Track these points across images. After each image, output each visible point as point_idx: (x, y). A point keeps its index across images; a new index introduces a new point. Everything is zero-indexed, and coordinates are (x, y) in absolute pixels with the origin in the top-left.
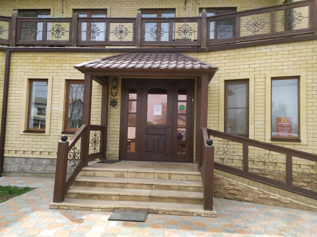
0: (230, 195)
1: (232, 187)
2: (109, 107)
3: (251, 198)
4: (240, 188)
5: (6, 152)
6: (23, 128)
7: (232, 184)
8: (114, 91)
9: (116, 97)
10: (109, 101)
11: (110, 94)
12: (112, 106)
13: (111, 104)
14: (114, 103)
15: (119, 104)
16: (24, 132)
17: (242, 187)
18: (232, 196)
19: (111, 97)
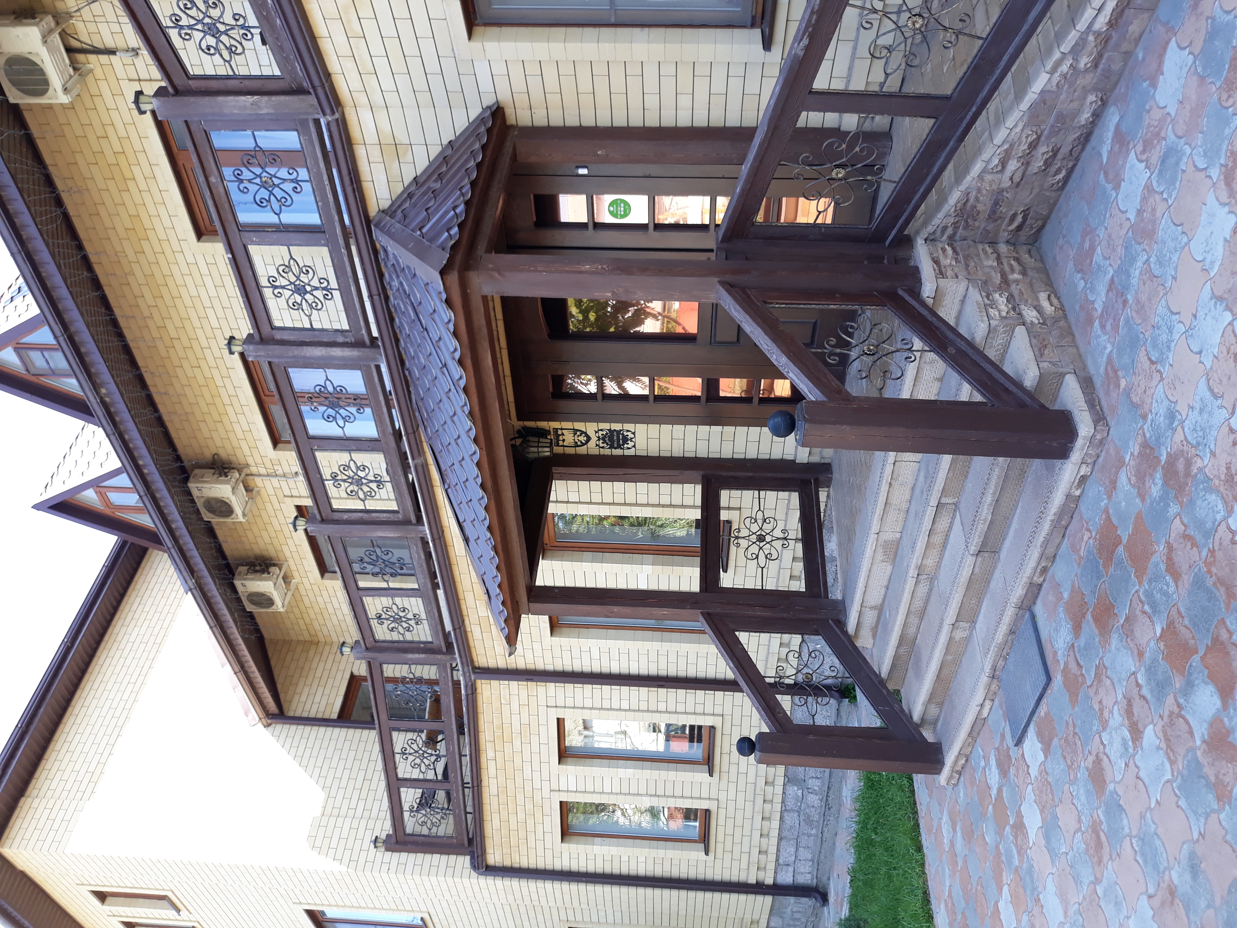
0: (1053, 169)
1: (1013, 165)
2: (630, 453)
3: (1085, 98)
4: (1024, 140)
7: (997, 166)
8: (569, 438)
9: (591, 433)
10: (607, 452)
11: (582, 450)
12: (626, 446)
13: (619, 447)
14: (616, 439)
15: (617, 427)
17: (1022, 130)
18: (1058, 164)
19: (594, 447)
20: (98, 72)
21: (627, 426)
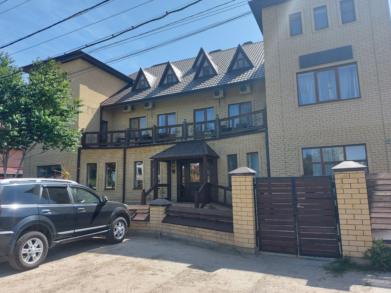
2: (171, 173)
5: (126, 200)
6: (133, 187)
8: (173, 165)
9: (174, 168)
10: (171, 170)
11: (171, 167)
14: (174, 171)
15: (176, 172)
16: (133, 189)
19: (172, 168)
20: (216, 101)
21: (176, 173)
